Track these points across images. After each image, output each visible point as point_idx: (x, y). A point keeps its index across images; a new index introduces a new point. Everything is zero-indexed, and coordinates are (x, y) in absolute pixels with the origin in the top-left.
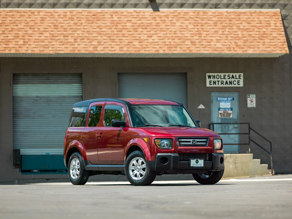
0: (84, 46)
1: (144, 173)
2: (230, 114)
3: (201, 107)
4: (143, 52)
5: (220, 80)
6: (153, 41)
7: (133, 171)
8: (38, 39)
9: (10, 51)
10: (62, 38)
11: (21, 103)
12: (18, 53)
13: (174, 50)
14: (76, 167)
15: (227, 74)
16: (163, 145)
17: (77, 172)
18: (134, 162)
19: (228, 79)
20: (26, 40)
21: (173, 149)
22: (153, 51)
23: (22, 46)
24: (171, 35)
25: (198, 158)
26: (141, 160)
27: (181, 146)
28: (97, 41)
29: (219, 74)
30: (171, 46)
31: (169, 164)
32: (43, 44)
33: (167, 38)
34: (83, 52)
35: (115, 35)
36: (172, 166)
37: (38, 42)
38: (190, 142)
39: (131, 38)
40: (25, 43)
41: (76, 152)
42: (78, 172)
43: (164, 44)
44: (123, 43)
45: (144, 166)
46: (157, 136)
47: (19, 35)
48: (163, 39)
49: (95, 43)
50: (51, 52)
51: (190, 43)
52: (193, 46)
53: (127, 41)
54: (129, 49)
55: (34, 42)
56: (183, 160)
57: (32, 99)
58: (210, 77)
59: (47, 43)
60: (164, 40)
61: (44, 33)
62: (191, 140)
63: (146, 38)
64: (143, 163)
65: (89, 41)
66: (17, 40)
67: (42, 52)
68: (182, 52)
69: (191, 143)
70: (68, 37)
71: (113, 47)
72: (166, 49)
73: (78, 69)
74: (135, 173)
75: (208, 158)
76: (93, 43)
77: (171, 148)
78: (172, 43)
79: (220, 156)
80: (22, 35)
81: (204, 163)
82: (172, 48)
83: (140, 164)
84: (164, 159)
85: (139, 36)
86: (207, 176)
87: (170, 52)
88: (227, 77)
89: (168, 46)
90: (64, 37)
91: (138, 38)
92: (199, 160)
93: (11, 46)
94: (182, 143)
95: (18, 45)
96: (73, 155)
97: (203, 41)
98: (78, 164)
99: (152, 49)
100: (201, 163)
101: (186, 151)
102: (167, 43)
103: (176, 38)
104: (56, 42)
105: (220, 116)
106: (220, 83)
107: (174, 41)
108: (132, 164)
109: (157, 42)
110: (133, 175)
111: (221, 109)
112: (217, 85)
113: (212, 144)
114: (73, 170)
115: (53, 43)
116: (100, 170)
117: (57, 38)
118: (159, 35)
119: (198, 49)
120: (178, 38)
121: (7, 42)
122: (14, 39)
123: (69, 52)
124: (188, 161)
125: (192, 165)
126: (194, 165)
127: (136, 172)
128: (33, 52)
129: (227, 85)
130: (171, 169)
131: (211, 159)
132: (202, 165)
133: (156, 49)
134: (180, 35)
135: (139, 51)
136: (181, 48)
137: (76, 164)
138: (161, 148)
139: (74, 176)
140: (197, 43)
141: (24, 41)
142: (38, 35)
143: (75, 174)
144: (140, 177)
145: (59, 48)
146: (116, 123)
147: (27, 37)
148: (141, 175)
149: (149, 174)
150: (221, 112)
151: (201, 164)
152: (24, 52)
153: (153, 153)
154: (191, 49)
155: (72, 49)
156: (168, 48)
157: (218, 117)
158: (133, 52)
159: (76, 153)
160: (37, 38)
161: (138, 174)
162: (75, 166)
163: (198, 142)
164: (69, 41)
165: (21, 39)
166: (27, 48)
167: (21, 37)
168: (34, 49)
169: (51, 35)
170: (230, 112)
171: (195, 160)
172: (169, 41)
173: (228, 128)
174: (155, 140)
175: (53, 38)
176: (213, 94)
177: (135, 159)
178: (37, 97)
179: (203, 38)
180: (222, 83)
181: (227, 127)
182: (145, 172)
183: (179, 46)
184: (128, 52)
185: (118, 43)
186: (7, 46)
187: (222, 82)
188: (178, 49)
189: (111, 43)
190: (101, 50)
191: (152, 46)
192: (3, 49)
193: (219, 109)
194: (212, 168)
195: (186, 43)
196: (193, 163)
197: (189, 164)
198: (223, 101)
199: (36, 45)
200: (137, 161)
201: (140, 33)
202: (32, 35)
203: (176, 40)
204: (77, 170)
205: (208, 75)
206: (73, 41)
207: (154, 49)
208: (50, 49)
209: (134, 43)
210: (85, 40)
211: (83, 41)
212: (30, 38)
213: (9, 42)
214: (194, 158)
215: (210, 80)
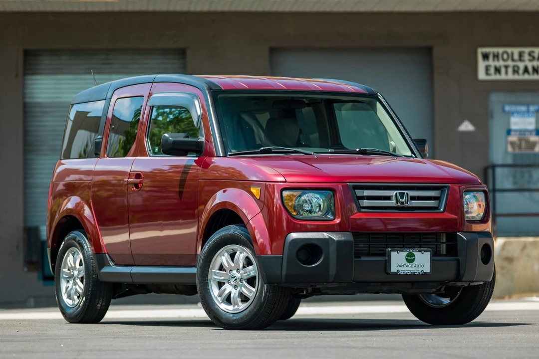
1: (251, 292)
2: (533, 145)
3: (467, 126)
5: (510, 63)
7: (220, 285)
14: (76, 273)
15: (527, 50)
16: (307, 207)
17: (77, 287)
18: (223, 258)
19: (530, 60)
21: (338, 221)
25: (413, 248)
26: (242, 254)
27: (363, 210)
29: (509, 50)
31: (326, 263)
36: (333, 270)
38: (388, 198)
41: (75, 230)
42: (80, 286)
45: (252, 270)
46: (289, 179)
56: (369, 255)
58: (486, 56)
62: (394, 193)
64: (248, 262)
69: (392, 203)
73: (175, 39)
74: (227, 292)
75: (443, 248)
77: (330, 216)
79: (482, 241)
81: (433, 262)
83: (241, 266)
84: (311, 250)
86: (446, 301)
88: (526, 57)
92: (417, 254)
94: (366, 203)
96: (68, 240)
98: (81, 264)
100: (423, 262)
101: (385, 225)
105: (510, 149)
106: (510, 70)
108: (217, 266)
110: (219, 299)
111: (513, 133)
112: (503, 76)
113: (456, 206)
114: (68, 282)
116: (137, 280)
124: (384, 255)
125: (394, 269)
126: (401, 269)
127: (228, 288)
129: (526, 77)
130: (331, 279)
131: (452, 251)
132: (427, 269)
137: (75, 262)
138: (301, 217)
139: (69, 297)
143: (73, 292)
144: (240, 304)
146: (175, 142)
148: (245, 299)
149: (266, 295)
150: (513, 138)
151: (422, 266)
153: (276, 231)
157: (506, 152)
159: (75, 234)
161: (235, 293)
162: (74, 268)
163: (413, 198)
170: (533, 138)
171: (404, 254)
173: (531, 177)
174: (285, 193)
176: (495, 98)
177: (227, 252)
180: (516, 71)
181: (526, 176)
182: (254, 290)
187: (516, 69)
193: (509, 132)
194: (458, 277)
196: (398, 261)
197: (387, 264)
198: (518, 113)
200: (232, 256)
204: (78, 281)
205: (482, 53)
214: (400, 247)
215: (487, 63)
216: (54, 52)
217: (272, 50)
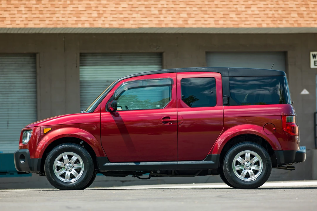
0: (171, 19)
3: (305, 92)
4: (242, 26)
6: (253, 13)
8: (115, 11)
9: (83, 25)
10: (143, 9)
11: (89, 89)
12: (93, 27)
13: (279, 24)
20: (101, 12)
22: (255, 25)
23: (97, 19)
24: (273, 6)
28: (186, 12)
30: (275, 19)
32: (122, 16)
33: (268, 9)
34: (171, 25)
35: (207, 6)
37: (116, 14)
39: (226, 9)
40: (100, 15)
43: (266, 16)
44: (218, 16)
47: (92, 6)
48: (264, 11)
49: (184, 15)
50: (134, 26)
51: (296, 15)
52: (301, 19)
53: (222, 13)
54: (225, 23)
55: (111, 14)
57: (102, 84)
58: (314, 56)
59: (127, 16)
60: (266, 11)
61: (120, 3)
63: (244, 9)
65: (176, 12)
66: (90, 12)
67: (121, 27)
68: (288, 26)
70: (150, 7)
71: (206, 19)
72: (270, 22)
73: (158, 47)
76: (182, 15)
78: (276, 16)
80: (95, 6)
82: (277, 21)
85: (235, 6)
87: (275, 26)
89: (272, 19)
90: (146, 7)
91: (234, 10)
93: (83, 18)
95: (91, 17)
97: (312, 13)
99: (253, 22)
102: (270, 16)
103: (279, 9)
104: (137, 13)
107: (277, 12)
109: (258, 14)
115: (133, 16)
117: (137, 9)
118: (259, 6)
119: (308, 22)
120: (282, 9)
121: (78, 14)
122: (85, 11)
123: (154, 26)
128: (111, 26)
133: (258, 23)
134: (283, 6)
135: (238, 24)
136: (287, 21)
140: (305, 15)
141: (98, 13)
142: (115, 6)
145: (141, 21)
147: (101, 8)
152: (100, 26)
154: (299, 22)
155: (157, 22)
156: (272, 21)
158: (232, 26)
160: (114, 9)
164: (153, 12)
165: (94, 10)
166: (104, 21)
167: (93, 9)
168: (112, 23)
169: (130, 6)
172: (271, 12)
175: (133, 9)
178: (108, 81)
179: (311, 9)
183: (284, 19)
184: (225, 26)
185: (212, 16)
186: (78, 19)
188: (284, 22)
189: (203, 15)
190: (193, 24)
191: (253, 19)
192: (74, 22)
195: (292, 15)
199: (113, 17)
201: (236, 3)
202: (107, 6)
203: (280, 12)
205: (312, 55)
206: (157, 12)
207: (255, 23)
208: (131, 22)
209: (231, 16)
210: (172, 12)
211: (169, 12)
212: (105, 9)
213: (80, 14)
215: (315, 60)
216: (93, 54)
217: (207, 53)
